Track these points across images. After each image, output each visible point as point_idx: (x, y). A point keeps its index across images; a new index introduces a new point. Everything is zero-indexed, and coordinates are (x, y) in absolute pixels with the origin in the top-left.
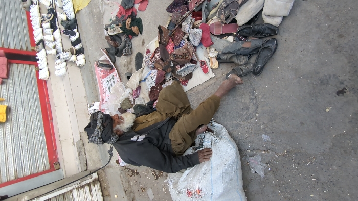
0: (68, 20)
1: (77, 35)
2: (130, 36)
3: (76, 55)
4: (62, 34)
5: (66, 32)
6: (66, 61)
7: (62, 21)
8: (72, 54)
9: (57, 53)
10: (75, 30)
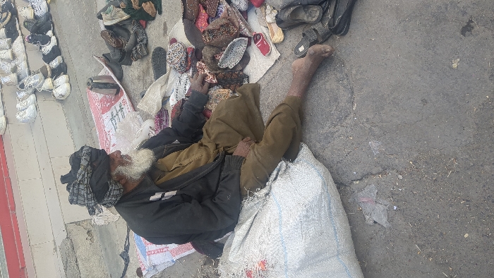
0: (36, 17)
1: (53, 41)
2: (143, 23)
3: (52, 77)
4: (27, 43)
5: (33, 40)
6: (35, 92)
7: (27, 21)
8: (46, 78)
9: (19, 79)
10: (50, 33)
